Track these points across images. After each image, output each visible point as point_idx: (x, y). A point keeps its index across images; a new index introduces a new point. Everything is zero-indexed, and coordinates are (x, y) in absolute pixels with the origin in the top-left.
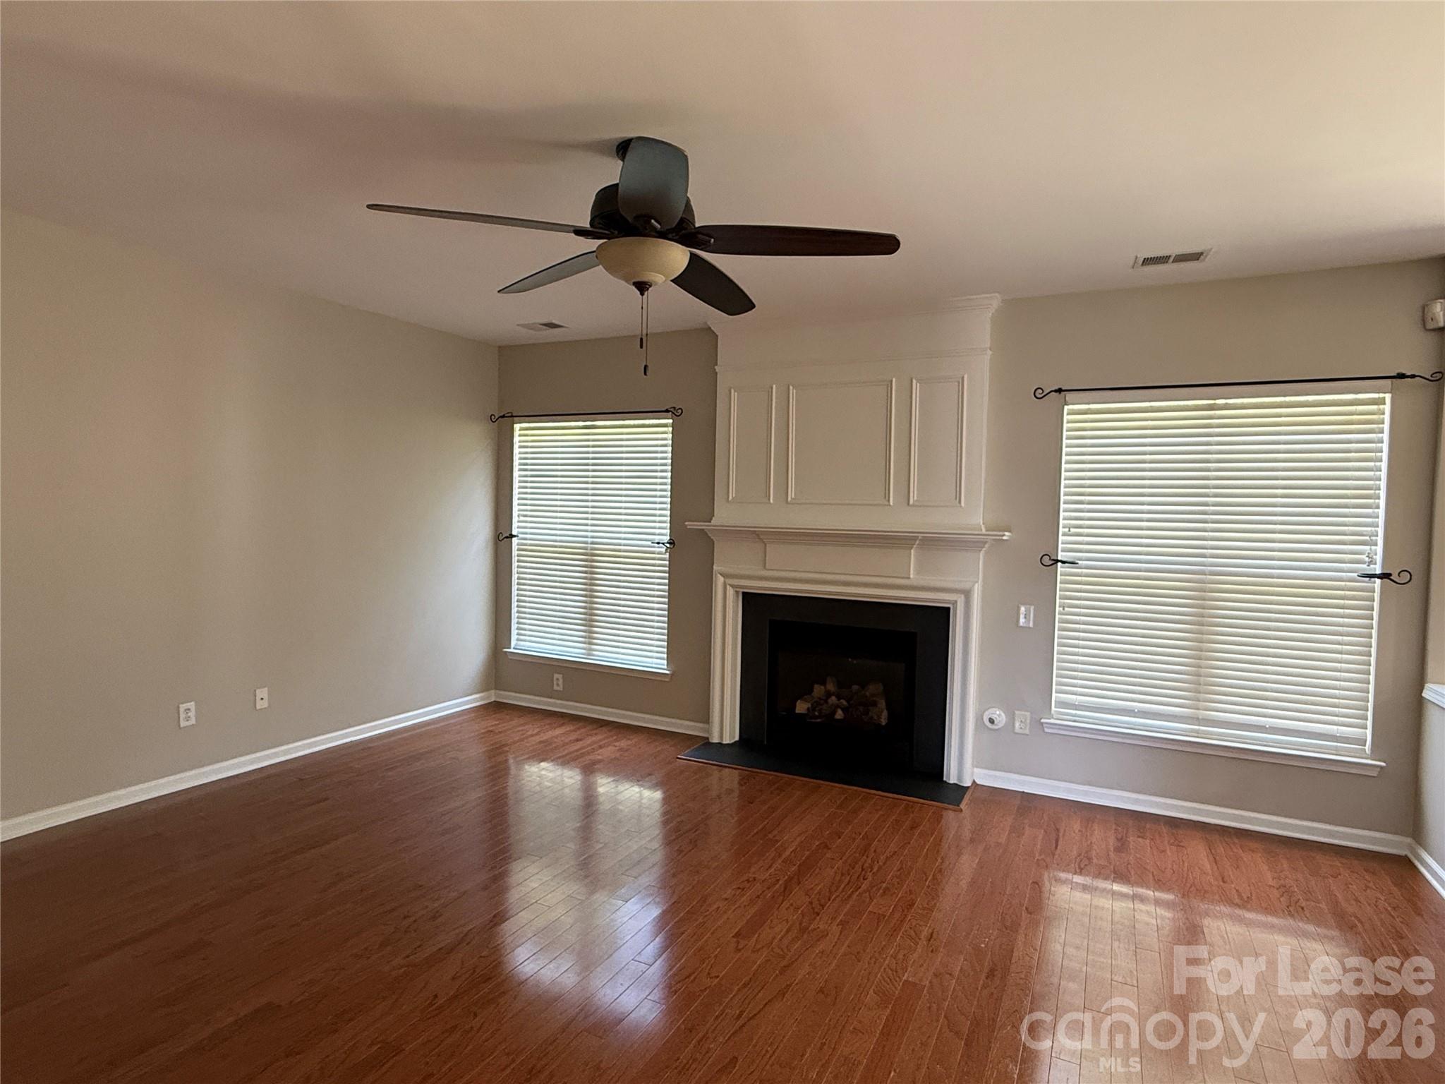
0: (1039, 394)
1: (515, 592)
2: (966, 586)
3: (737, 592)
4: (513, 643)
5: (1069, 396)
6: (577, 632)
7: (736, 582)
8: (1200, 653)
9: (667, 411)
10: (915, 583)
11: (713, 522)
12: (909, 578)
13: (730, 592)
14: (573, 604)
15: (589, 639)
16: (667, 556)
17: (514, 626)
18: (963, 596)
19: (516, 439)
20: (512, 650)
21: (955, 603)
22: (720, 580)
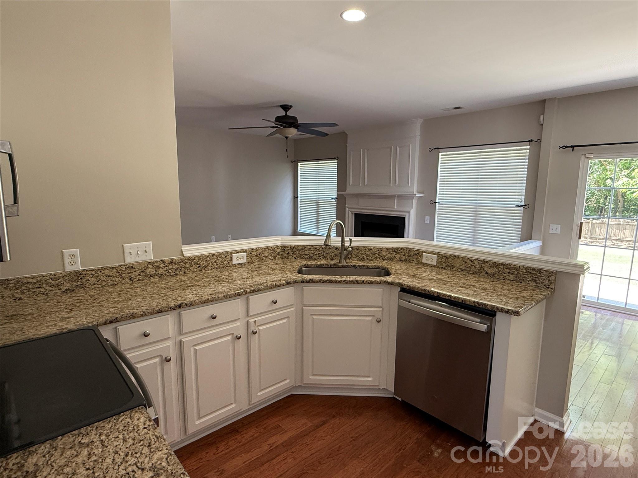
0: (431, 150)
1: (299, 214)
2: (408, 210)
3: (352, 213)
4: (299, 229)
5: (440, 150)
6: (314, 225)
7: (352, 210)
8: (475, 231)
9: (335, 158)
10: (396, 209)
11: (346, 192)
12: (394, 208)
13: (350, 213)
14: (314, 218)
15: (318, 228)
16: (336, 203)
17: (299, 224)
18: (408, 214)
19: (299, 168)
20: (298, 231)
21: (406, 215)
22: (347, 209)
